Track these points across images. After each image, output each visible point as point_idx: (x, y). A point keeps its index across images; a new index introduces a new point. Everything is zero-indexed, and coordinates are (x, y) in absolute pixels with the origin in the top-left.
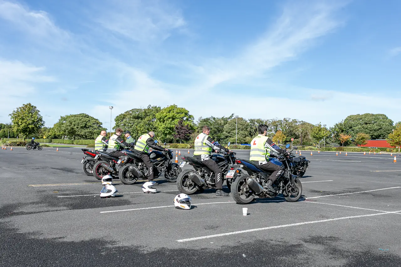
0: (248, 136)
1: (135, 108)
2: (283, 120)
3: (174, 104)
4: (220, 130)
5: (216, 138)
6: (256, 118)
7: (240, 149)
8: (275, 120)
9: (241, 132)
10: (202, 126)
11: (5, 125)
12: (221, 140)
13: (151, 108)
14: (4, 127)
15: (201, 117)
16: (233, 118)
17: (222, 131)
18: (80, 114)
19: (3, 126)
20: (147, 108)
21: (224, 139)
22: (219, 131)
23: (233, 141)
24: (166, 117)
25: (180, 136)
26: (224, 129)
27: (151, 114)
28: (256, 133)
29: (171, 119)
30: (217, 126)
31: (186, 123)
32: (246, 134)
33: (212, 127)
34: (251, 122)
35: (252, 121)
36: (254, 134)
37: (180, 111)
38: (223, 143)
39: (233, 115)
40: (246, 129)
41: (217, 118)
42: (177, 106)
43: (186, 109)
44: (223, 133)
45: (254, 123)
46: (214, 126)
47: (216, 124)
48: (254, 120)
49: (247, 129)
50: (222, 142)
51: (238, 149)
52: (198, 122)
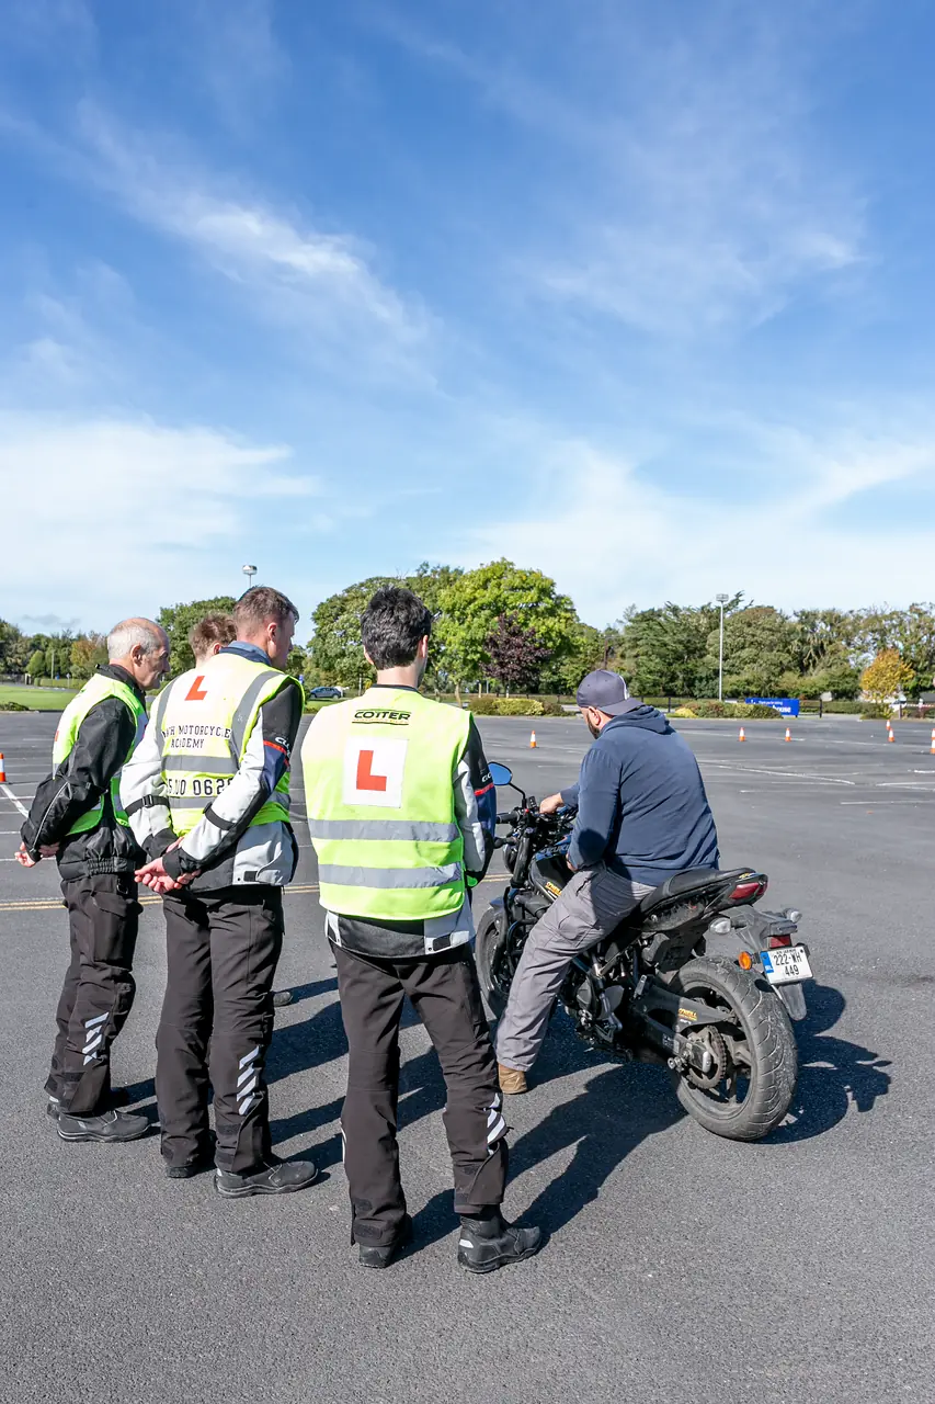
0: (790, 670)
1: (379, 575)
2: (906, 608)
3: (504, 559)
4: (696, 649)
5: (681, 677)
6: (822, 606)
7: (732, 716)
8: (879, 612)
9: (766, 655)
10: (634, 636)
11: (48, 640)
12: (697, 682)
13: (429, 573)
14: (47, 646)
15: (633, 607)
16: (741, 606)
17: (702, 652)
18: (217, 600)
19: (43, 641)
20: (415, 575)
21: (708, 679)
22: (691, 652)
23: (735, 687)
24: (470, 603)
25: (503, 671)
26: (707, 647)
27: (428, 593)
28: (819, 657)
29: (487, 612)
30: (685, 635)
31: (544, 624)
32: (785, 662)
33: (667, 639)
34: (801, 622)
35: (807, 618)
36: (814, 662)
37: (524, 582)
38: (704, 693)
39: (740, 598)
40: (785, 647)
41: (688, 610)
42: (512, 564)
43: (547, 574)
44: (705, 659)
45: (813, 626)
46: (675, 634)
47: (682, 627)
48: (815, 615)
49: (787, 644)
50: (701, 690)
51: (726, 717)
52: (621, 622)
